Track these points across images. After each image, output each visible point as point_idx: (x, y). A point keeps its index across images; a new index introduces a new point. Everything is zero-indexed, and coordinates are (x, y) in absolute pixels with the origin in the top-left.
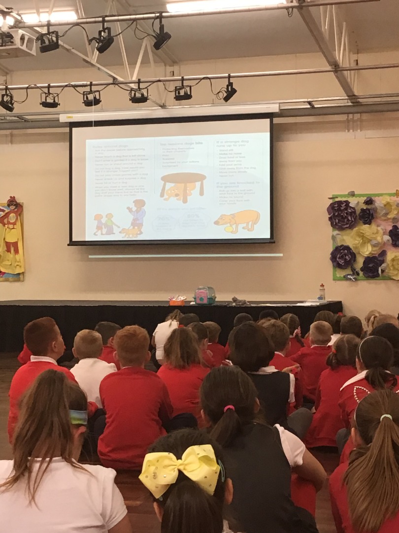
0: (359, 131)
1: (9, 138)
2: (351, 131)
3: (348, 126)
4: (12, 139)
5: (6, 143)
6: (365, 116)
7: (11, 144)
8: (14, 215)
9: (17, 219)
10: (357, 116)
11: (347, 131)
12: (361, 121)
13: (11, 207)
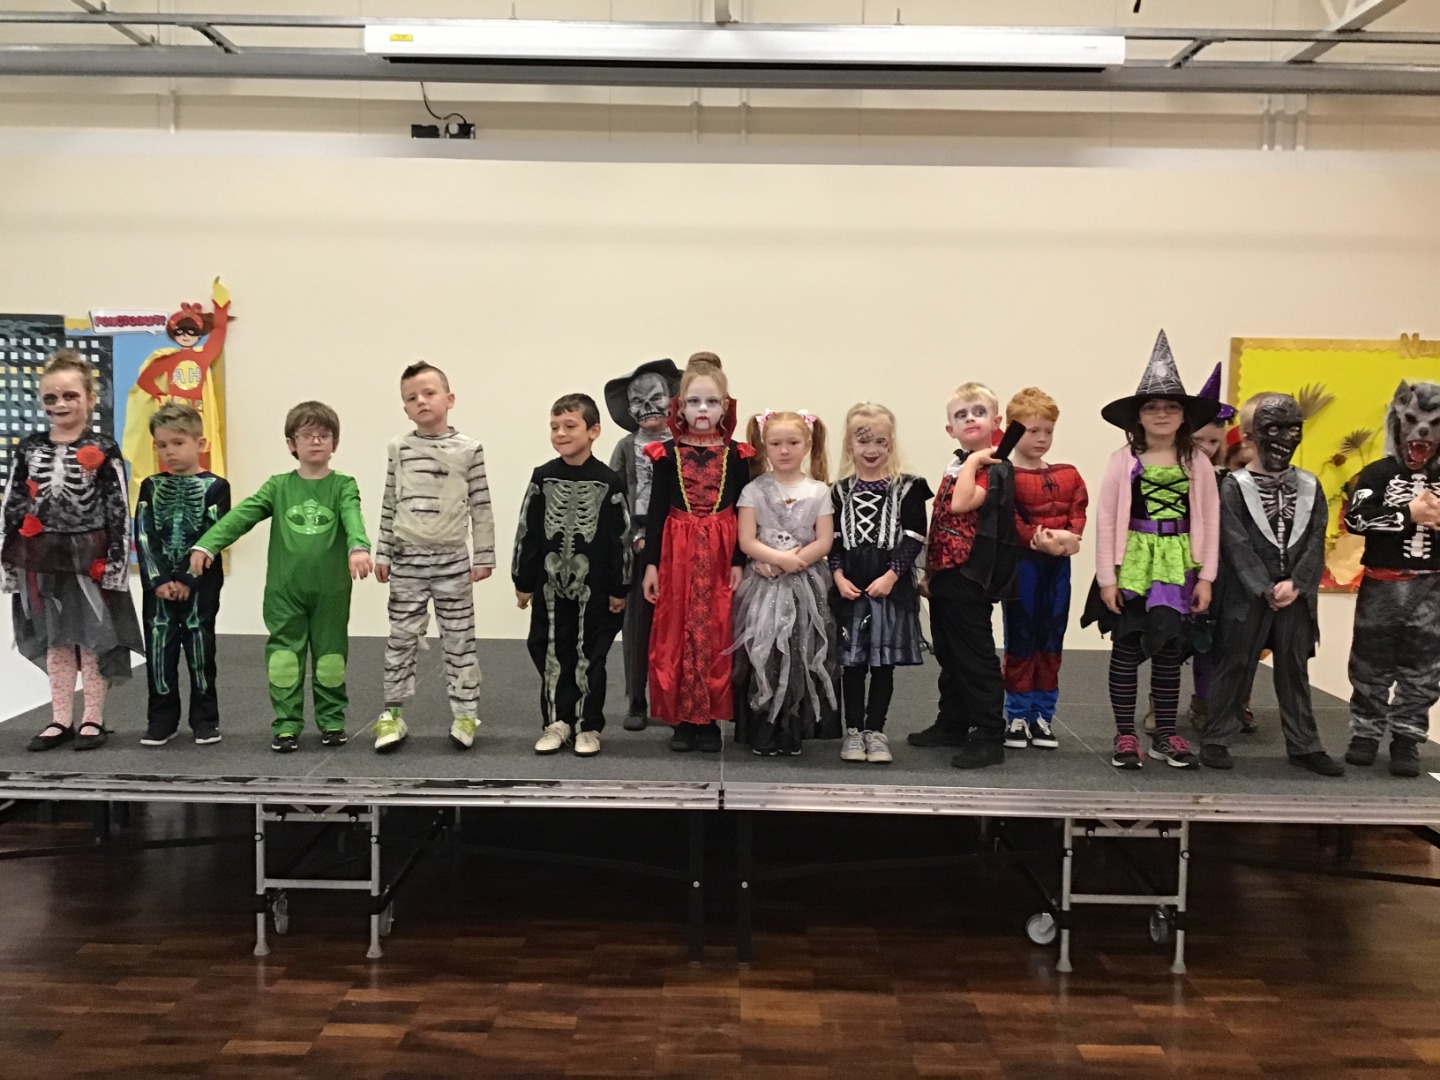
0: (1300, 148)
1: (168, 110)
2: (1278, 148)
3: (1268, 131)
4: (177, 111)
5: (159, 123)
6: (1320, 106)
7: (177, 126)
8: (193, 365)
9: (204, 378)
10: (1299, 102)
11: (1265, 147)
12: (1310, 120)
13: (180, 339)
